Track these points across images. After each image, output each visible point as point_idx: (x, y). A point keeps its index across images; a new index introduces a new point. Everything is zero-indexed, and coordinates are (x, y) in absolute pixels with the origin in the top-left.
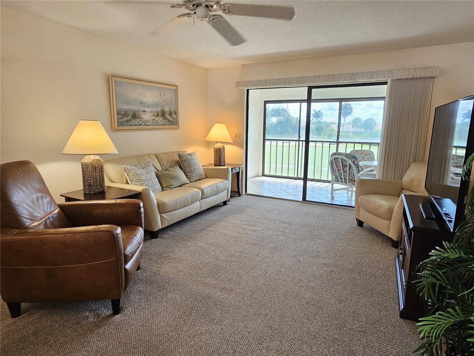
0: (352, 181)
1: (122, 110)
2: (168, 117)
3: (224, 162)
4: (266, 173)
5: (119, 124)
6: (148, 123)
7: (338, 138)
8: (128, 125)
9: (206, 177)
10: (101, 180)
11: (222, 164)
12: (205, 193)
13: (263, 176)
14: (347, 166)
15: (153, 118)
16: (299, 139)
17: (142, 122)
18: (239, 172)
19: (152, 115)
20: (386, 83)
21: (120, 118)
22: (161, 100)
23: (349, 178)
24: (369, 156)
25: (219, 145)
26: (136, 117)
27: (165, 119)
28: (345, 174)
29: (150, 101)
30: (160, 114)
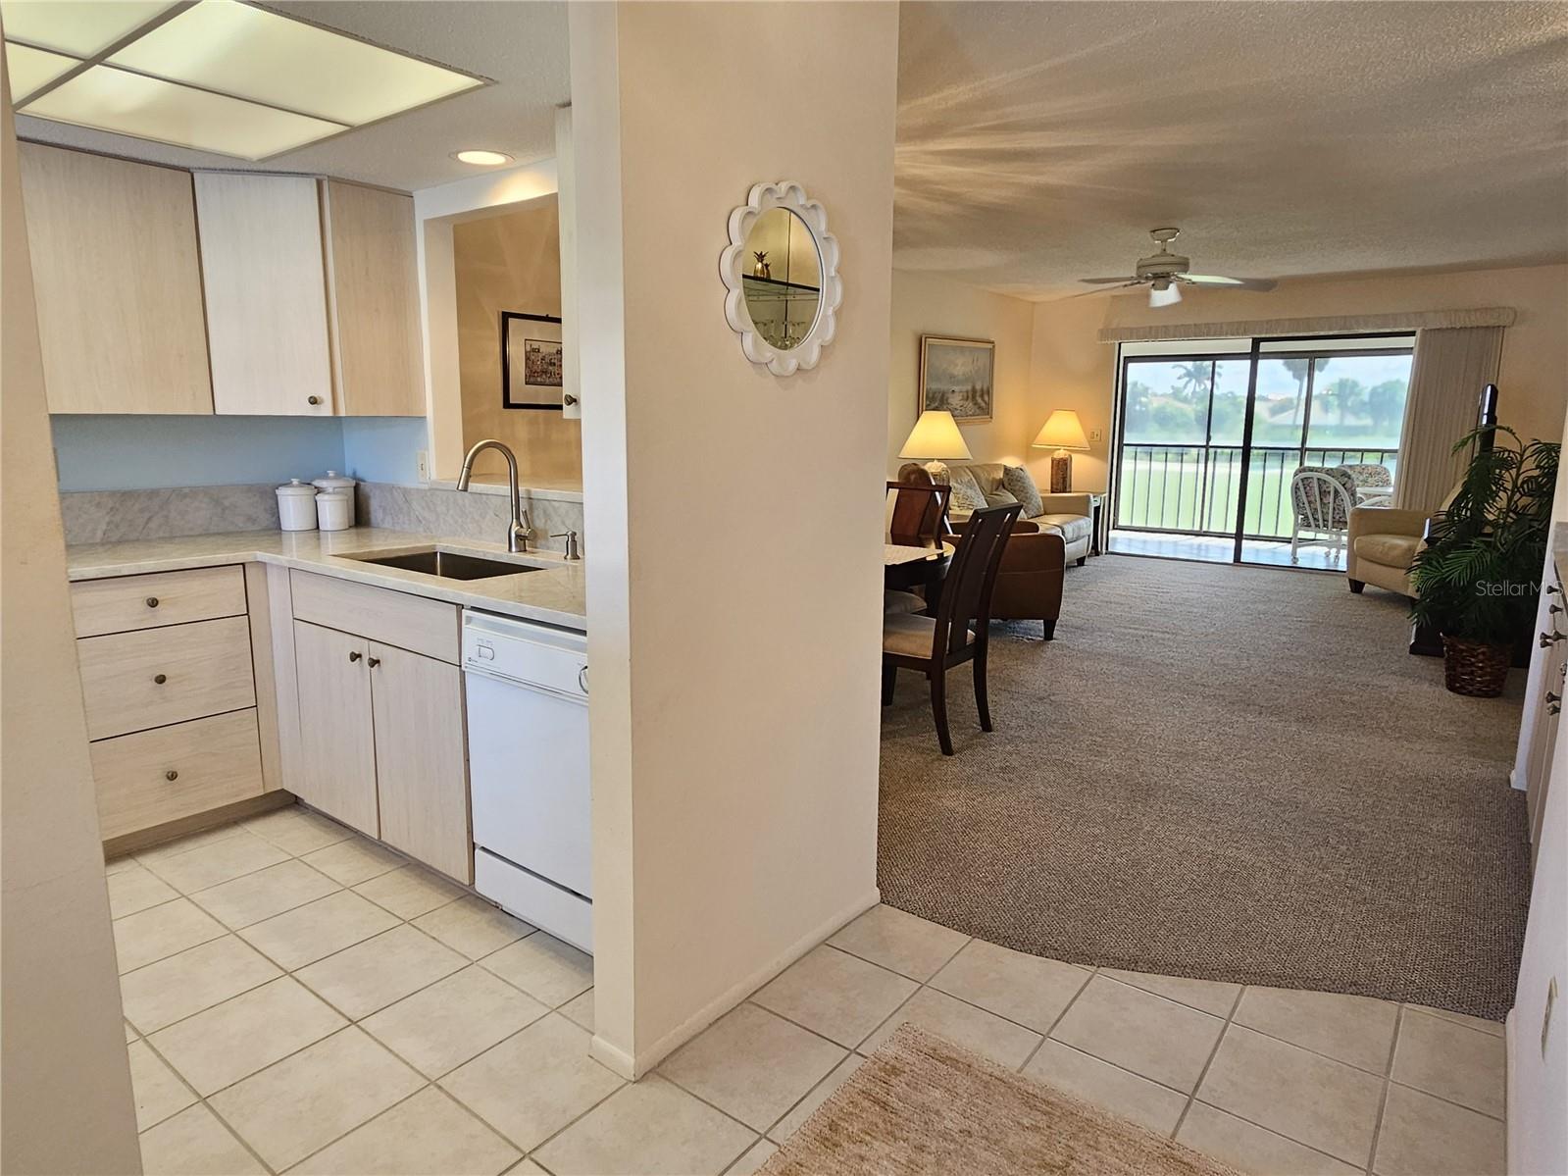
0: (1340, 523)
1: (930, 391)
3: (1071, 484)
7: (1304, 441)
11: (1067, 489)
14: (1329, 492)
15: (961, 403)
16: (1208, 442)
18: (1099, 506)
19: (961, 398)
20: (1412, 334)
22: (973, 370)
23: (1333, 518)
24: (1378, 475)
25: (1061, 454)
26: (943, 403)
27: (975, 404)
28: (1325, 511)
29: (960, 373)
30: (970, 395)
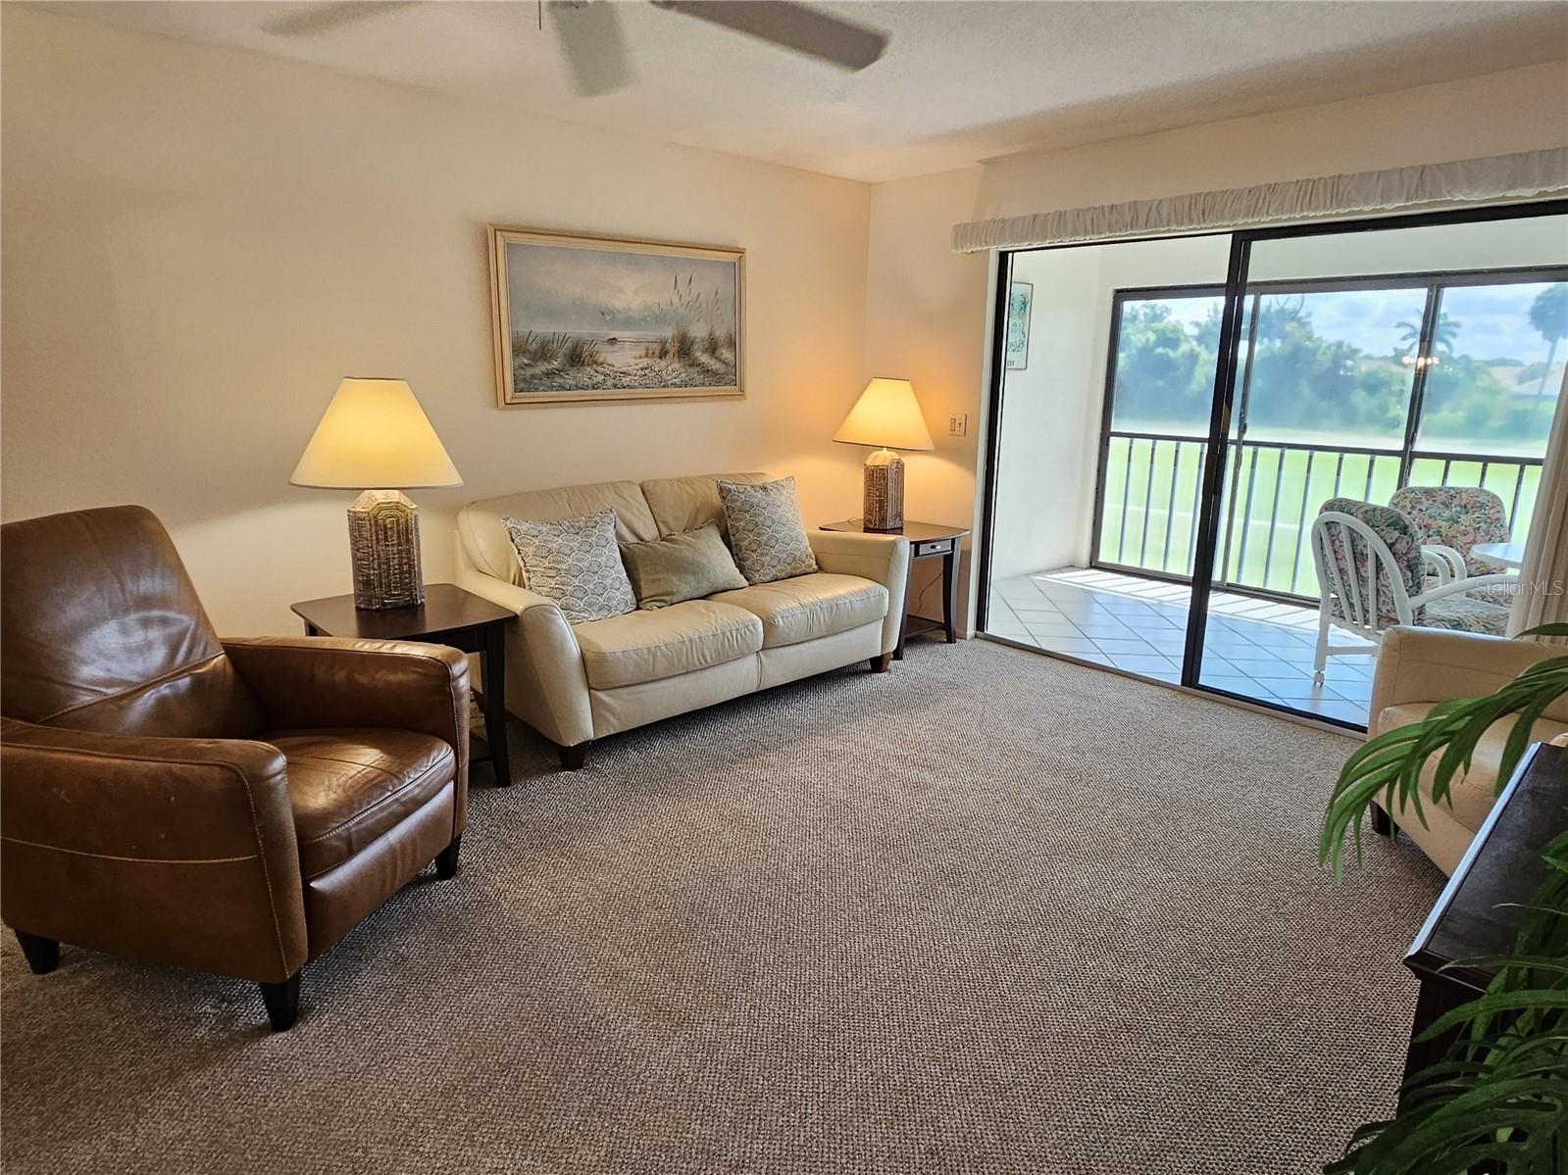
0: (1386, 619)
1: (531, 339)
2: (704, 358)
3: (899, 515)
4: (1105, 557)
5: (522, 385)
6: (625, 380)
7: (1410, 439)
8: (552, 388)
9: (821, 569)
10: (406, 567)
11: (890, 524)
12: (778, 626)
13: (1092, 567)
14: (1368, 557)
15: (645, 362)
16: (1240, 436)
17: (603, 377)
18: (952, 554)
19: (643, 353)
21: (525, 365)
22: (676, 300)
23: (1378, 609)
25: (882, 458)
26: (584, 361)
27: (691, 365)
28: (1363, 591)
29: (633, 306)
30: (672, 348)
